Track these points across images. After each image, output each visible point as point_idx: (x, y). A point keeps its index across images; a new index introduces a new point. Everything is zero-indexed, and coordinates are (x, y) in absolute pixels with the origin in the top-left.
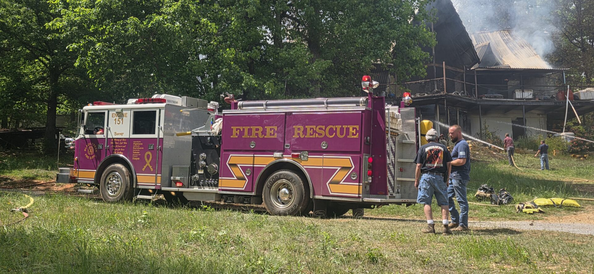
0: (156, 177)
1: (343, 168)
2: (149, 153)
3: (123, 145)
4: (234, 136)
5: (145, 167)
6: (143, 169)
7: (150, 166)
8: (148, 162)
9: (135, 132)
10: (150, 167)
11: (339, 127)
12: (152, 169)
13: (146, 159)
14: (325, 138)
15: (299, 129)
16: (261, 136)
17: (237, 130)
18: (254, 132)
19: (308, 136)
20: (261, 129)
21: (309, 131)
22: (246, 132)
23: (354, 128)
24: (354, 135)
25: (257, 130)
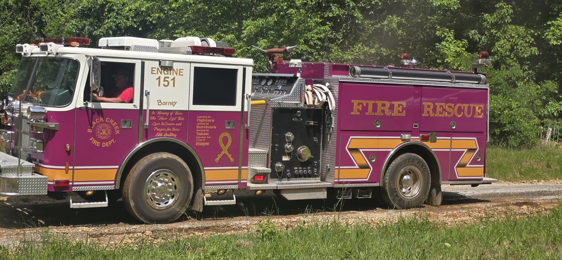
0: (240, 170)
1: (469, 150)
2: (227, 134)
3: (177, 121)
5: (220, 156)
7: (228, 154)
8: (225, 150)
10: (230, 156)
12: (232, 160)
13: (222, 145)
15: (429, 106)
16: (387, 113)
17: (359, 104)
18: (380, 108)
19: (437, 115)
20: (388, 104)
21: (439, 109)
22: (370, 108)
23: (479, 108)
24: (479, 115)
25: (384, 105)
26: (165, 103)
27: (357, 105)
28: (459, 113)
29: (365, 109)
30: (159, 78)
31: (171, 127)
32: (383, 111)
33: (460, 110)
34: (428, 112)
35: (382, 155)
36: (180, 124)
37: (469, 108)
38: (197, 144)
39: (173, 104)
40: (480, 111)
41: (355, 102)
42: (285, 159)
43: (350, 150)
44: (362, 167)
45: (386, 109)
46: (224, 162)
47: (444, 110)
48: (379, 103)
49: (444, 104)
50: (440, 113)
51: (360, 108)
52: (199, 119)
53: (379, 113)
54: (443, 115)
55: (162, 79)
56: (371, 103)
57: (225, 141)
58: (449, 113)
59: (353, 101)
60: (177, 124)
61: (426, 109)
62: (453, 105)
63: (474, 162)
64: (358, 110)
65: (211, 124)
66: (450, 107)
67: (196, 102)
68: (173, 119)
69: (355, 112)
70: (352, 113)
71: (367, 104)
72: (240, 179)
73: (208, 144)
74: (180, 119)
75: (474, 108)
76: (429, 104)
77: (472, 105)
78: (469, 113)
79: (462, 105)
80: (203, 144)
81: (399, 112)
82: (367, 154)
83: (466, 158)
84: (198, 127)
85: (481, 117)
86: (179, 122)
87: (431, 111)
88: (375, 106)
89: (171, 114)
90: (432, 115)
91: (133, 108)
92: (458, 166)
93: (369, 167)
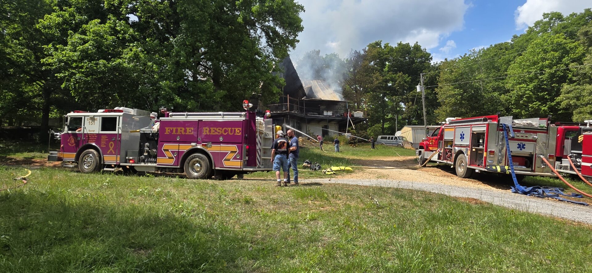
0: (117, 157)
1: (232, 152)
2: (112, 143)
3: (94, 138)
4: (167, 133)
6: (108, 153)
8: (111, 149)
9: (102, 130)
10: (113, 151)
11: (230, 129)
12: (114, 153)
13: (110, 147)
14: (222, 135)
15: (206, 130)
16: (183, 133)
18: (179, 130)
19: (212, 134)
20: (183, 129)
25: (181, 129)
26: (91, 131)
29: (172, 131)
33: (225, 131)
34: (206, 132)
35: (179, 153)
37: (232, 130)
38: (102, 146)
39: (94, 131)
40: (239, 131)
41: (167, 128)
42: (145, 154)
43: (164, 150)
44: (170, 158)
45: (183, 131)
46: (111, 153)
47: (216, 131)
49: (215, 128)
51: (169, 131)
52: (103, 137)
53: (179, 133)
54: (215, 134)
55: (91, 123)
58: (219, 133)
62: (221, 129)
63: (235, 158)
65: (106, 138)
70: (165, 134)
71: (173, 129)
72: (117, 160)
73: (105, 146)
75: (235, 130)
82: (173, 152)
83: (230, 156)
84: (102, 140)
85: (239, 134)
88: (177, 130)
89: (93, 135)
92: (225, 160)
93: (173, 158)
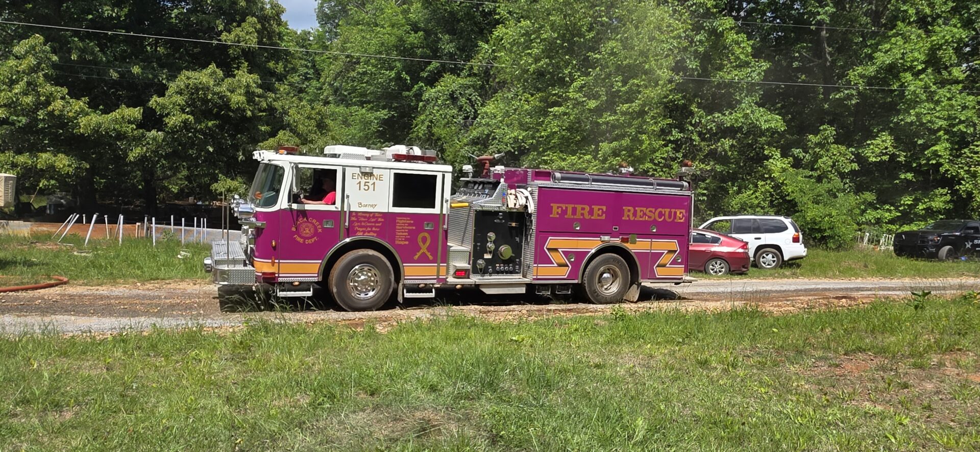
0: (438, 267)
1: (670, 252)
2: (426, 235)
5: (419, 254)
7: (427, 253)
8: (424, 249)
10: (428, 254)
11: (667, 210)
12: (431, 257)
13: (421, 244)
14: (655, 222)
15: (629, 211)
16: (587, 217)
17: (558, 208)
18: (579, 211)
19: (638, 218)
20: (587, 208)
21: (639, 214)
22: (570, 211)
23: (680, 213)
24: (680, 219)
25: (583, 209)
26: (366, 206)
27: (556, 209)
28: (660, 217)
29: (564, 212)
30: (360, 183)
31: (371, 227)
32: (582, 214)
33: (660, 215)
34: (628, 216)
35: (580, 255)
36: (380, 224)
37: (670, 213)
38: (397, 242)
39: (373, 206)
40: (681, 216)
41: (555, 206)
42: (487, 256)
43: (548, 249)
44: (560, 265)
45: (586, 212)
46: (424, 259)
47: (645, 214)
48: (579, 207)
49: (644, 209)
50: (641, 217)
51: (559, 211)
52: (398, 220)
53: (578, 216)
54: (643, 219)
55: (362, 184)
56: (570, 207)
57: (424, 240)
58: (649, 217)
59: (552, 205)
60: (377, 225)
61: (626, 213)
62: (653, 210)
63: (674, 262)
64: (558, 213)
65: (410, 225)
66: (650, 211)
67: (395, 205)
68: (373, 220)
69: (554, 215)
70: (551, 216)
71: (567, 208)
72: (438, 275)
73: (407, 243)
74: (380, 220)
75: (675, 213)
76: (630, 208)
77: (673, 210)
78: (670, 216)
79: (663, 211)
80: (402, 243)
81: (599, 215)
82: (566, 253)
83: (666, 259)
84: (397, 227)
85: (682, 221)
86: (380, 222)
87: (631, 215)
88: (574, 211)
89: (371, 215)
90: (632, 218)
91: (335, 209)
92: (657, 266)
93: (567, 266)
